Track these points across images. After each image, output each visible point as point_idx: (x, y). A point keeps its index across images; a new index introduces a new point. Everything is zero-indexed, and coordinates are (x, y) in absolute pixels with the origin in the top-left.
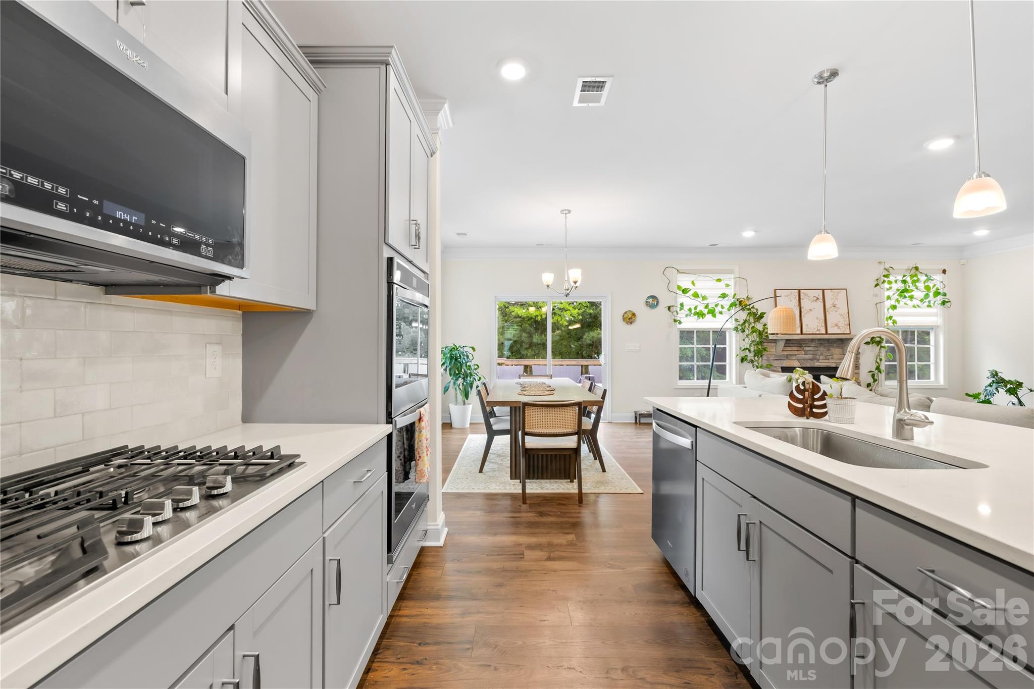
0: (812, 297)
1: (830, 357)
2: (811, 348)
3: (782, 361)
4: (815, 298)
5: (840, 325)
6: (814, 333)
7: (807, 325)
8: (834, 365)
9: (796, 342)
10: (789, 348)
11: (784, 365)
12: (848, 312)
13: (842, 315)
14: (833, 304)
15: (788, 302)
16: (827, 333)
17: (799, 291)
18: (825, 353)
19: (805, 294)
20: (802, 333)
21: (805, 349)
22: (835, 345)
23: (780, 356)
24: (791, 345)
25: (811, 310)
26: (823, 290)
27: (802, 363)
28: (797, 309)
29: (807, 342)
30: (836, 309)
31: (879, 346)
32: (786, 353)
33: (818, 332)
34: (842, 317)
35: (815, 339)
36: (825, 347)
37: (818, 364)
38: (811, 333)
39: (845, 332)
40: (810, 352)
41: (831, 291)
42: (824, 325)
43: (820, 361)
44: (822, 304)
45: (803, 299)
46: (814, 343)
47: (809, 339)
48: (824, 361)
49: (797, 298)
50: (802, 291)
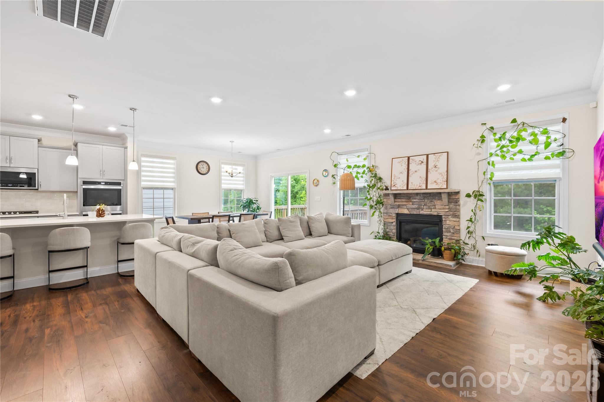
0: (418, 162)
1: (432, 207)
2: (417, 200)
3: (396, 209)
4: (421, 162)
5: (438, 181)
6: (417, 188)
7: (412, 183)
8: (435, 214)
9: (405, 196)
10: (399, 200)
11: (397, 212)
12: (447, 171)
13: (441, 174)
14: (434, 165)
15: (400, 167)
16: (427, 188)
17: (409, 158)
18: (428, 204)
19: (413, 160)
20: (407, 189)
21: (412, 200)
22: (437, 198)
23: (394, 205)
24: (402, 198)
25: (416, 171)
26: (427, 155)
27: (411, 211)
28: (405, 171)
29: (413, 196)
30: (436, 169)
31: (477, 199)
32: (397, 204)
33: (420, 188)
34: (441, 175)
35: (420, 193)
36: (428, 199)
37: (423, 212)
38: (415, 188)
39: (442, 187)
40: (415, 203)
41: (434, 155)
42: (425, 182)
43: (424, 210)
44: (425, 166)
45: (411, 164)
46: (419, 196)
47: (414, 193)
48: (427, 210)
49: (407, 163)
50: (411, 158)
